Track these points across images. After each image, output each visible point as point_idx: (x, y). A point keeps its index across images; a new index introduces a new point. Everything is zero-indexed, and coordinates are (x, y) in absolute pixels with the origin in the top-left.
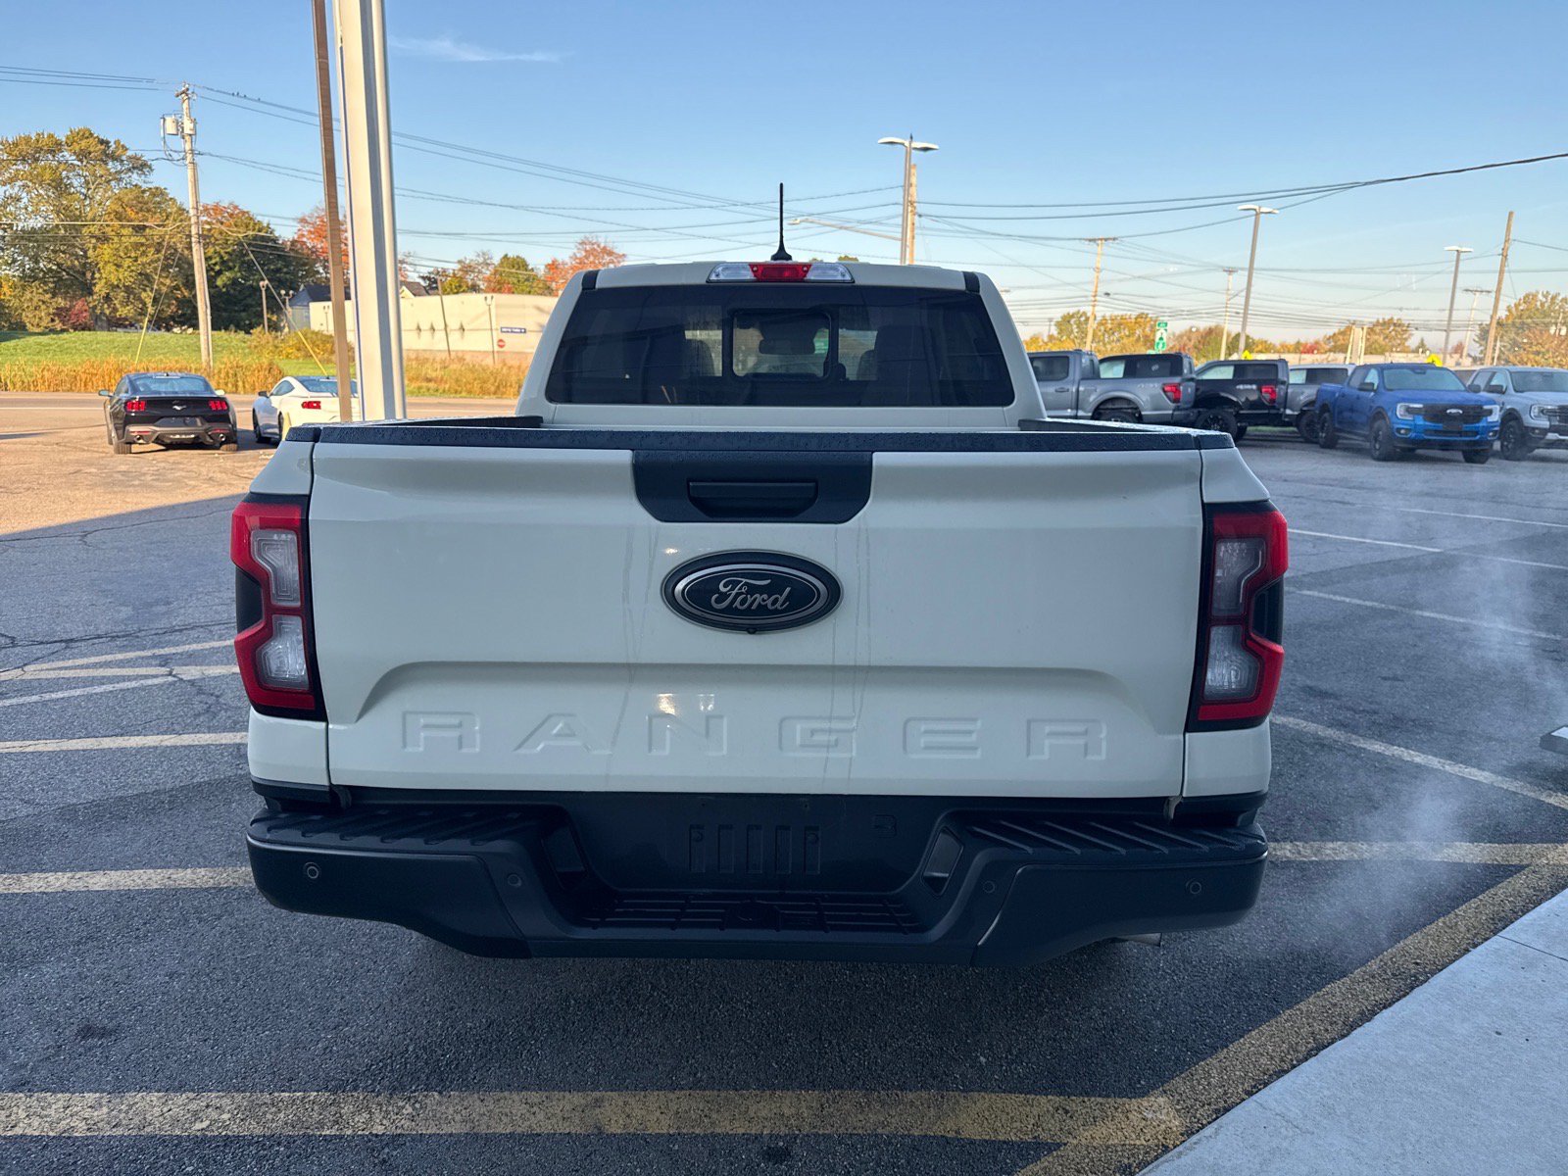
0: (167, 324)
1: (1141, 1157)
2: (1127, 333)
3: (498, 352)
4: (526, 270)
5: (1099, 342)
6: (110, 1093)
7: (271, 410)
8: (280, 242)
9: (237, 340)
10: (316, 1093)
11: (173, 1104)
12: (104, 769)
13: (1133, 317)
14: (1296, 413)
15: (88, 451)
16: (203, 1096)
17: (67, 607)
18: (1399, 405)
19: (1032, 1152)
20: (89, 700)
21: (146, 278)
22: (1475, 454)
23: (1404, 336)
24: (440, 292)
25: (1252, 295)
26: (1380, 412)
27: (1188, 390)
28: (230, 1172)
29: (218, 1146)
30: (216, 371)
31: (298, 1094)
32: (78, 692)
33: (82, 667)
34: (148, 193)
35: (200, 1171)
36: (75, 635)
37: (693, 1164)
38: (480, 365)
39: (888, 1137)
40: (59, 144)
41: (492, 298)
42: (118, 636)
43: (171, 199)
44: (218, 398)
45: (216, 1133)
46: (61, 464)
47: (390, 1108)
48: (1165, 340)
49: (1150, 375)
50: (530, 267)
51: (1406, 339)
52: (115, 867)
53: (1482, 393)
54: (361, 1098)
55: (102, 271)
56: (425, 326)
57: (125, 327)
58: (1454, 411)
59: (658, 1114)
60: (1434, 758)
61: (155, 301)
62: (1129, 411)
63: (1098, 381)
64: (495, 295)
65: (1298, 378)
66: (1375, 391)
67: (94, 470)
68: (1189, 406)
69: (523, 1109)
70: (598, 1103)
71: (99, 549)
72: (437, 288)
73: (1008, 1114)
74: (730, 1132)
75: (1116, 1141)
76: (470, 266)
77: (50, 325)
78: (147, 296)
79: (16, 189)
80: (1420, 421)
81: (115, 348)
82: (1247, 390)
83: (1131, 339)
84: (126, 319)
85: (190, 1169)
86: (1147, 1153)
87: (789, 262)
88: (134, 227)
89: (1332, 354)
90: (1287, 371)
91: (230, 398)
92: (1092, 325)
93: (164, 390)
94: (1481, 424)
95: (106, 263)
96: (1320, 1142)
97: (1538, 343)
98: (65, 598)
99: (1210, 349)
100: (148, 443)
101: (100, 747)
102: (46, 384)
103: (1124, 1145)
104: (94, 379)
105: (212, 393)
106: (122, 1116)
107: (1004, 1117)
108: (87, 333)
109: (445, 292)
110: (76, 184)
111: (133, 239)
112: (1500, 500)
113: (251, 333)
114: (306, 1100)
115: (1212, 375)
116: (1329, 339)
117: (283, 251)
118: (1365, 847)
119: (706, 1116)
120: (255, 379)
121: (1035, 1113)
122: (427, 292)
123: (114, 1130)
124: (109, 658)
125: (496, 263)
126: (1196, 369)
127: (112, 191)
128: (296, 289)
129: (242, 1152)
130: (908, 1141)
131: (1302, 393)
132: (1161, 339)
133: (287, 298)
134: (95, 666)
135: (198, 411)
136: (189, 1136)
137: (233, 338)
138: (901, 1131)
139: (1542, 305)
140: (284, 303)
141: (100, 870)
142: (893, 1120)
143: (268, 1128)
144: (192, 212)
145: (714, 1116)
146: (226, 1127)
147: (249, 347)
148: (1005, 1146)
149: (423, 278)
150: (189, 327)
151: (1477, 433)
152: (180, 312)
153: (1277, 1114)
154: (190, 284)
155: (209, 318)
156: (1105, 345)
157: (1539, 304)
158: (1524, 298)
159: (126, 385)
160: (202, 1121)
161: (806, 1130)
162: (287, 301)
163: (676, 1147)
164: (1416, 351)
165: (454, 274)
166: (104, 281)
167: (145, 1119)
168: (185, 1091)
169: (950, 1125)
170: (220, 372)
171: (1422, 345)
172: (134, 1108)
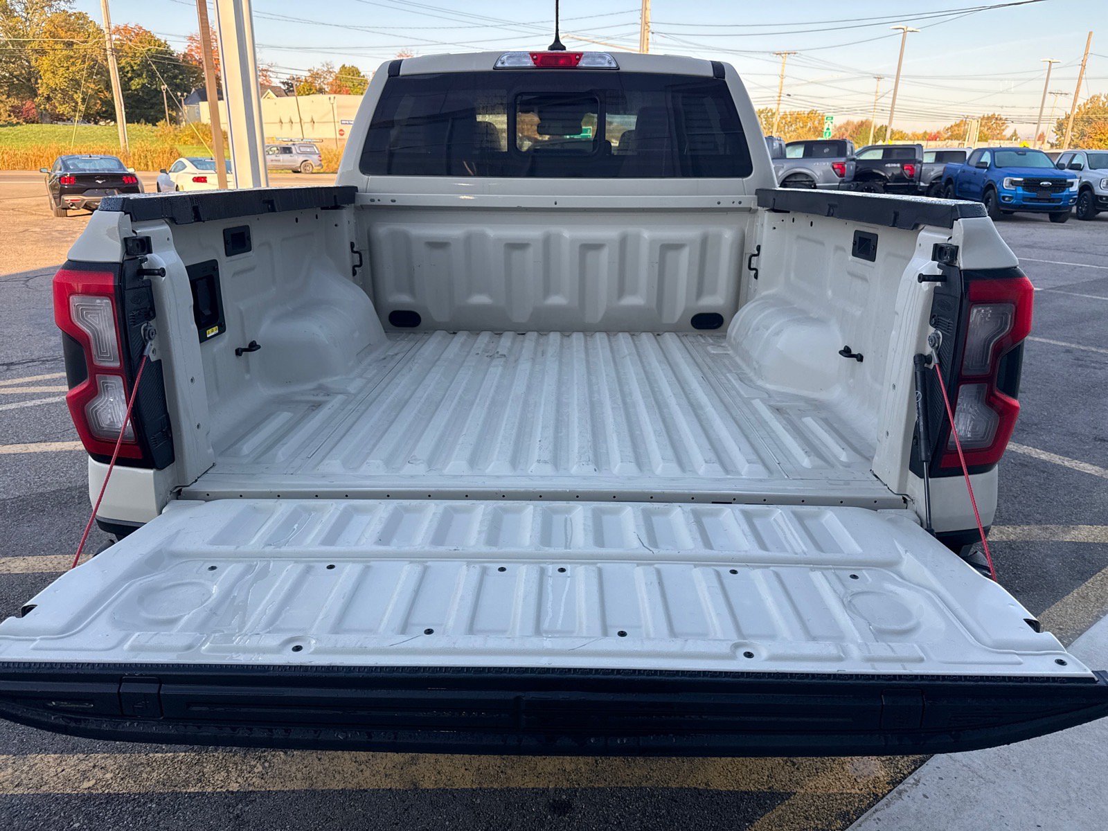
0: (95, 119)
1: (856, 805)
2: (802, 125)
3: (339, 139)
4: (359, 76)
5: (781, 131)
6: (15, 755)
7: (170, 184)
8: (175, 55)
9: (147, 130)
10: (183, 754)
11: (66, 765)
12: (29, 469)
13: (806, 113)
14: (928, 185)
15: (35, 214)
16: (91, 757)
17: (10, 337)
18: (1005, 179)
19: (768, 802)
20: (21, 412)
21: (76, 84)
22: (1057, 216)
23: (1002, 128)
24: (296, 94)
25: (897, 97)
26: (991, 184)
27: (850, 168)
28: (110, 828)
29: (102, 803)
30: (131, 154)
31: (169, 755)
32: (13, 406)
33: (18, 385)
34: (73, 17)
35: (85, 827)
36: (15, 360)
37: (493, 817)
38: (326, 149)
39: (651, 789)
41: (334, 98)
42: (47, 361)
43: (91, 21)
44: (130, 174)
45: (100, 791)
46: (14, 225)
47: (244, 767)
48: (831, 130)
49: (821, 156)
50: (362, 75)
51: (1003, 130)
52: (33, 553)
53: (1066, 170)
54: (221, 757)
55: (43, 78)
56: (285, 120)
57: (64, 121)
58: (1045, 183)
59: (463, 770)
60: (1055, 455)
61: (84, 100)
62: (807, 183)
63: (784, 160)
64: (337, 96)
65: (929, 159)
66: (987, 168)
67: (37, 229)
68: (851, 179)
69: (354, 766)
70: (413, 762)
71: (37, 291)
72: (293, 91)
73: (747, 767)
74: (522, 787)
75: (835, 790)
76: (318, 74)
77: (8, 119)
78: (78, 97)
80: (1020, 191)
81: (56, 136)
82: (893, 167)
83: (804, 129)
84: (63, 114)
85: (77, 825)
86: (861, 801)
87: (564, 51)
88: (64, 43)
89: (950, 141)
90: (922, 153)
91: (139, 175)
92: (776, 120)
93: (88, 168)
94: (1065, 193)
95: (46, 71)
96: (1000, 790)
97: (1101, 133)
98: (9, 330)
99: (861, 137)
100: (79, 209)
101: (28, 451)
102: (6, 164)
103: (842, 794)
104: (41, 160)
105: (124, 170)
106: (23, 776)
107: (744, 769)
108: (35, 125)
109: (300, 94)
110: (18, 9)
111: (64, 52)
112: (1079, 250)
113: (156, 126)
114: (176, 760)
115: (866, 157)
116: (947, 130)
117: (177, 62)
118: (1011, 529)
119: (502, 772)
120: (161, 161)
121: (769, 765)
122: (286, 94)
123: (16, 789)
124: (40, 378)
125: (337, 72)
126: (856, 151)
127: (46, 15)
128: (189, 92)
129: (121, 809)
130: (667, 793)
131: (933, 170)
132: (828, 129)
133: (182, 98)
134: (28, 384)
135: (115, 184)
136: (78, 794)
137: (144, 129)
138: (662, 784)
139: (1104, 104)
140: (180, 102)
141: (20, 555)
142: (654, 774)
143: (143, 786)
144: (106, 31)
145: (509, 772)
146: (109, 786)
147: (156, 136)
148: (746, 796)
149: (283, 83)
150: (111, 121)
151: (1061, 200)
152: (104, 109)
153: (964, 766)
154: (108, 87)
155: (124, 113)
156: (785, 134)
157: (1101, 103)
158: (1091, 99)
159: (59, 165)
160: (89, 780)
161: (584, 784)
162: (183, 100)
163: (478, 801)
164: (1010, 139)
165: (306, 79)
166: (45, 85)
167: (42, 778)
168: (76, 753)
169: (700, 778)
170: (134, 155)
171: (1015, 134)
172: (34, 769)
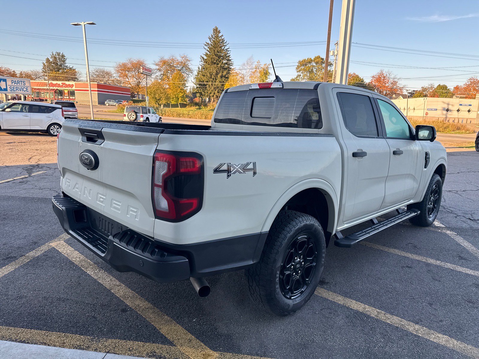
3: (425, 117)
4: (446, 89)
40: (312, 60)
41: (426, 99)
76: (426, 89)
79: (300, 73)
110: (314, 70)
127: (322, 72)
